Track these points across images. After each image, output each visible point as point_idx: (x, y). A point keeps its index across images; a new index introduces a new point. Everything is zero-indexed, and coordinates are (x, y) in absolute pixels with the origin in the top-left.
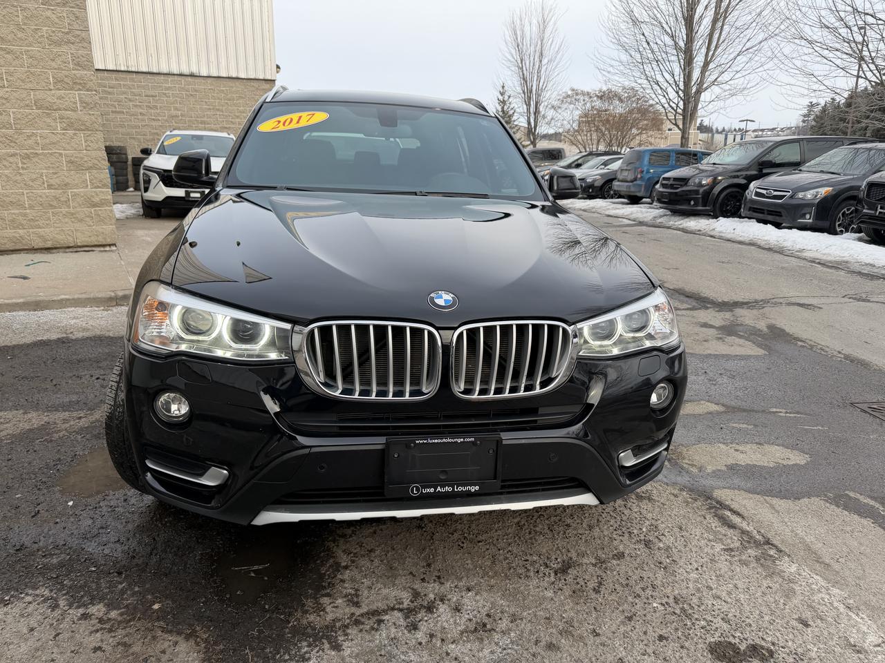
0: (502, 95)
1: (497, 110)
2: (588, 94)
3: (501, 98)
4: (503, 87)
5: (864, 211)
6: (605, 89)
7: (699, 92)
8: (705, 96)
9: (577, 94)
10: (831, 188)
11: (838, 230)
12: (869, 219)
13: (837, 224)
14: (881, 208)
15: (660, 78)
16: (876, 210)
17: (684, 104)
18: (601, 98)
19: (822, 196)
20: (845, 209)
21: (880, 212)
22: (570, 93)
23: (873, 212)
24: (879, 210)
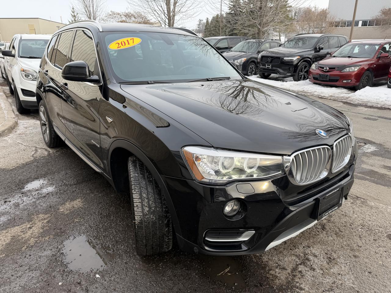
0: (73, 13)
1: (72, 20)
2: (119, 14)
3: (73, 14)
4: (73, 9)
5: (261, 67)
6: (127, 12)
7: (174, 16)
8: (176, 18)
9: (114, 14)
10: (246, 58)
11: (249, 74)
12: (263, 70)
13: (249, 72)
14: (267, 65)
15: (156, 8)
16: (266, 66)
17: (169, 21)
18: (125, 16)
19: (244, 61)
20: (251, 66)
21: (267, 67)
22: (111, 13)
23: (264, 67)
24: (267, 66)
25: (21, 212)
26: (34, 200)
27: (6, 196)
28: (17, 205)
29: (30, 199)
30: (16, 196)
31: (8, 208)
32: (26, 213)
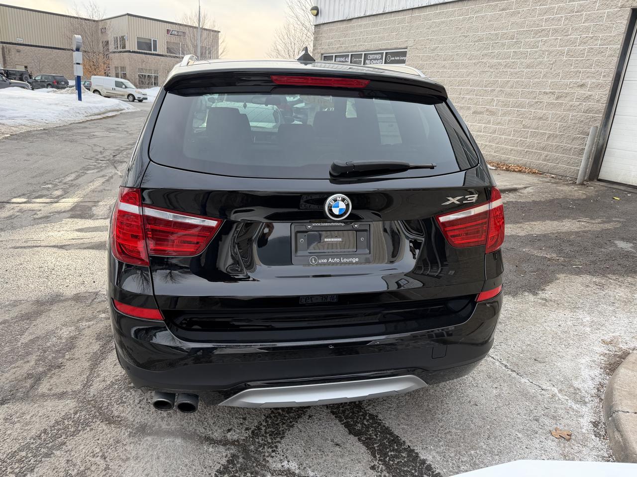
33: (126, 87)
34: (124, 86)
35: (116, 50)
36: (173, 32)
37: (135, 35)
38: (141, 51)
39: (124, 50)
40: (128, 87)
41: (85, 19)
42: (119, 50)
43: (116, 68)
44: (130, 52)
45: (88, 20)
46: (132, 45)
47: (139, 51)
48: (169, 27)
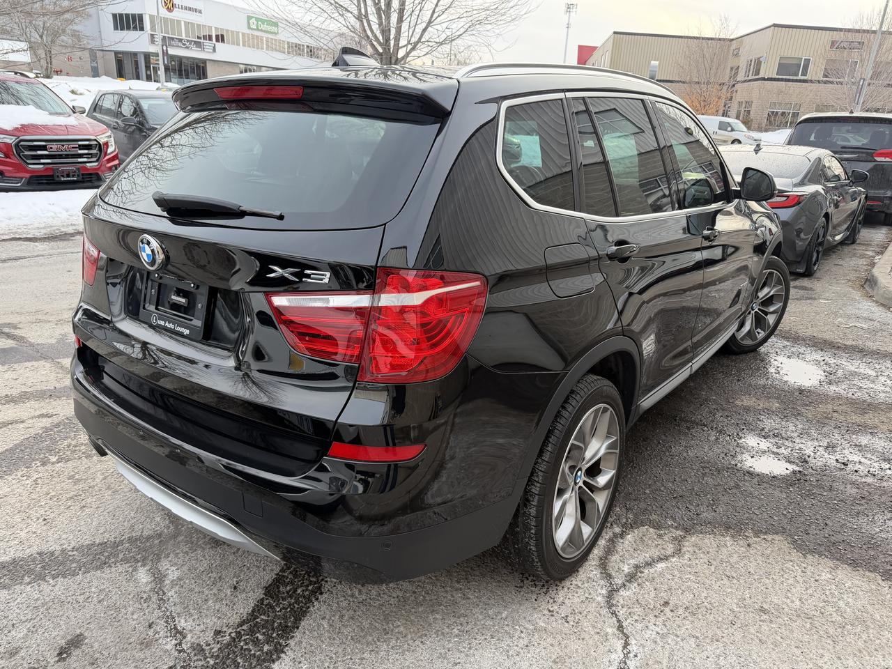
25: (831, 435)
26: (797, 440)
27: (839, 473)
28: (830, 448)
29: (801, 445)
30: (819, 463)
31: (846, 452)
32: (826, 430)
33: (733, 130)
34: (729, 129)
35: (746, 78)
36: (842, 45)
37: (778, 54)
38: (780, 77)
39: (757, 77)
40: (736, 129)
41: (708, 39)
42: (750, 77)
43: (740, 103)
44: (764, 79)
45: (712, 39)
46: (769, 70)
47: (777, 77)
48: (837, 36)
